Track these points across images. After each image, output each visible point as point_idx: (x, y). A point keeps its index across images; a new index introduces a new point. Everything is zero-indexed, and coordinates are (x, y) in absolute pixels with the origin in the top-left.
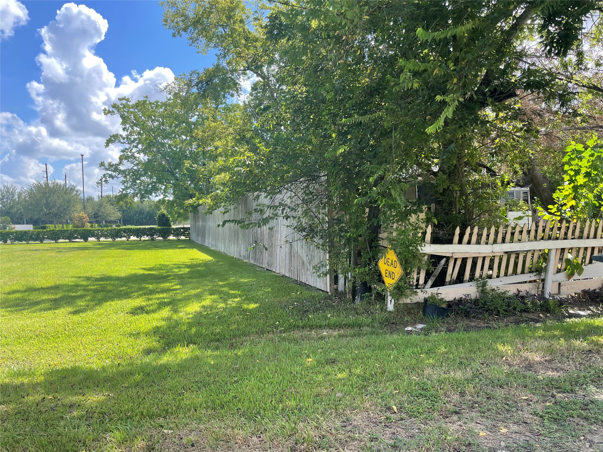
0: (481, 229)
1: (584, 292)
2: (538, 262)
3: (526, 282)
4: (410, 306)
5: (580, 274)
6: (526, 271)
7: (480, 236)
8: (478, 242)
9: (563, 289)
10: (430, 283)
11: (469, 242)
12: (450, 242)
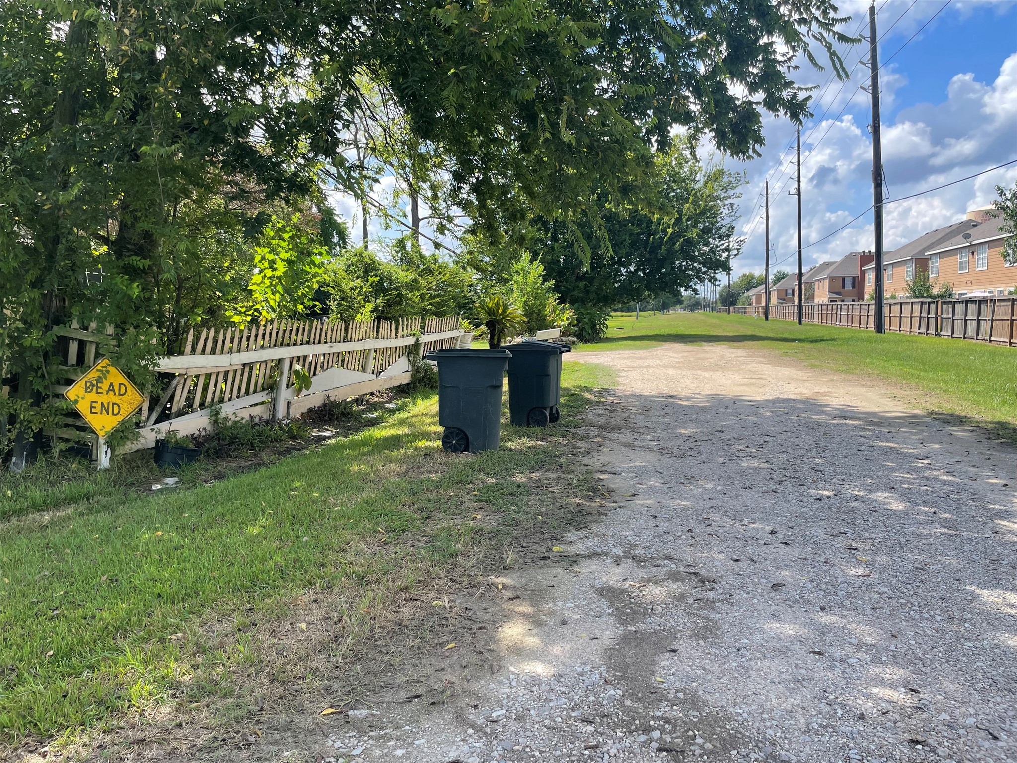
0: (217, 332)
1: (310, 411)
2: (271, 377)
3: (257, 405)
4: (128, 457)
5: (308, 389)
6: (258, 390)
7: (215, 341)
8: (213, 352)
9: (292, 409)
10: (154, 417)
11: (203, 352)
12: (181, 353)
